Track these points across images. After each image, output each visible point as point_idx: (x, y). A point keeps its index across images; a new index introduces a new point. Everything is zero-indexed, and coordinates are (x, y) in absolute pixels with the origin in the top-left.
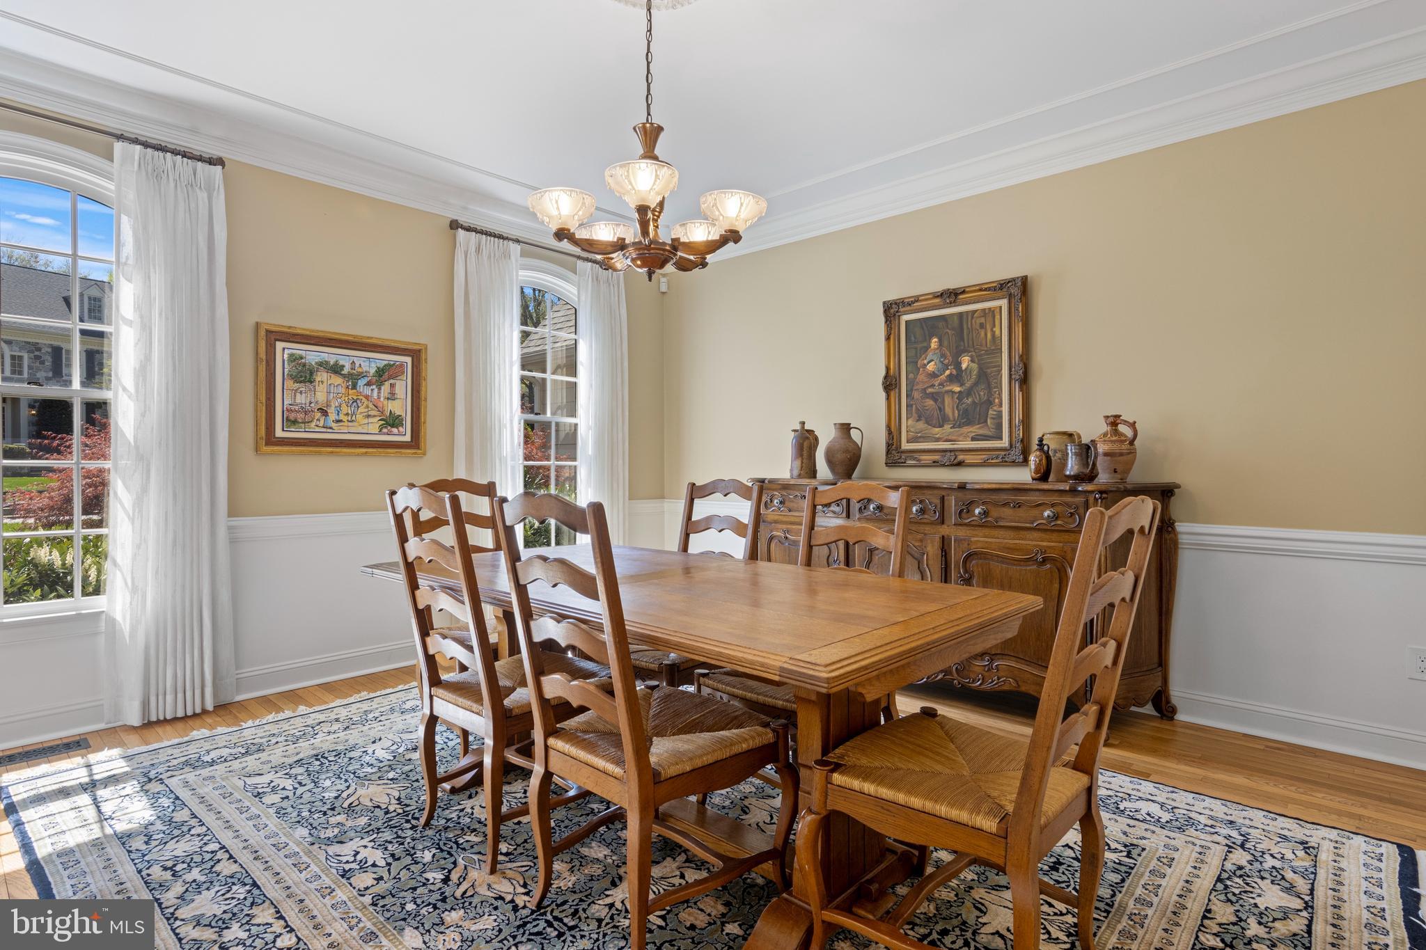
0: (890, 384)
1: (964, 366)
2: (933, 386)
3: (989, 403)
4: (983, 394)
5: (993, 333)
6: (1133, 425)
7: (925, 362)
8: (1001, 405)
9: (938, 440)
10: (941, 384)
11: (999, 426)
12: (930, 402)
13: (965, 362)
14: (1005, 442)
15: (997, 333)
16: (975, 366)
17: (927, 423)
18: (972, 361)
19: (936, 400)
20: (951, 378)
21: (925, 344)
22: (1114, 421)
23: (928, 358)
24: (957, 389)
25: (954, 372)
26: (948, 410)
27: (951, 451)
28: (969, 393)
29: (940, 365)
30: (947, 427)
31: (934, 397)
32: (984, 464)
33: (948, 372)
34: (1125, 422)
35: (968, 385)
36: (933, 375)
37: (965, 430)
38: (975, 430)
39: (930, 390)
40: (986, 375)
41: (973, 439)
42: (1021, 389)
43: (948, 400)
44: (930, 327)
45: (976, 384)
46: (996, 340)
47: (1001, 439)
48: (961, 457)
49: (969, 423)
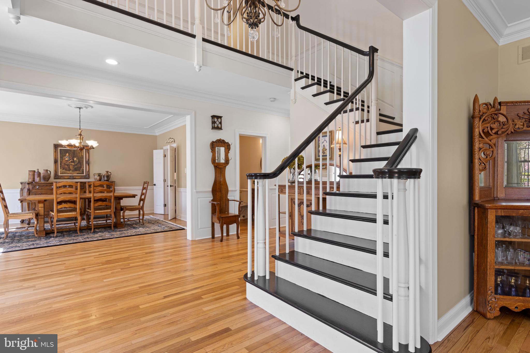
0: (56, 162)
1: (75, 160)
2: (67, 163)
3: (81, 167)
4: (80, 166)
5: (82, 155)
6: (110, 173)
7: (65, 158)
8: (83, 168)
9: (68, 174)
10: (69, 163)
11: (83, 172)
12: (66, 166)
13: (75, 159)
14: (85, 174)
15: (83, 155)
16: (77, 160)
17: (65, 170)
18: (77, 159)
19: (68, 166)
20: (72, 162)
21: (65, 154)
22: (107, 172)
23: (66, 157)
24: (73, 164)
25: (73, 161)
26: (71, 168)
27: (72, 176)
28: (76, 165)
29: (69, 159)
30: (71, 171)
31: (67, 165)
32: (81, 178)
33: (71, 161)
34: (109, 172)
35: (76, 163)
36: (67, 161)
37: (75, 172)
38: (78, 172)
39: (66, 164)
40: (80, 162)
41: (77, 174)
42: (88, 165)
43: (71, 166)
44: (66, 151)
45: (78, 163)
46: (83, 157)
47: (83, 174)
48: (75, 177)
49: (76, 171)
